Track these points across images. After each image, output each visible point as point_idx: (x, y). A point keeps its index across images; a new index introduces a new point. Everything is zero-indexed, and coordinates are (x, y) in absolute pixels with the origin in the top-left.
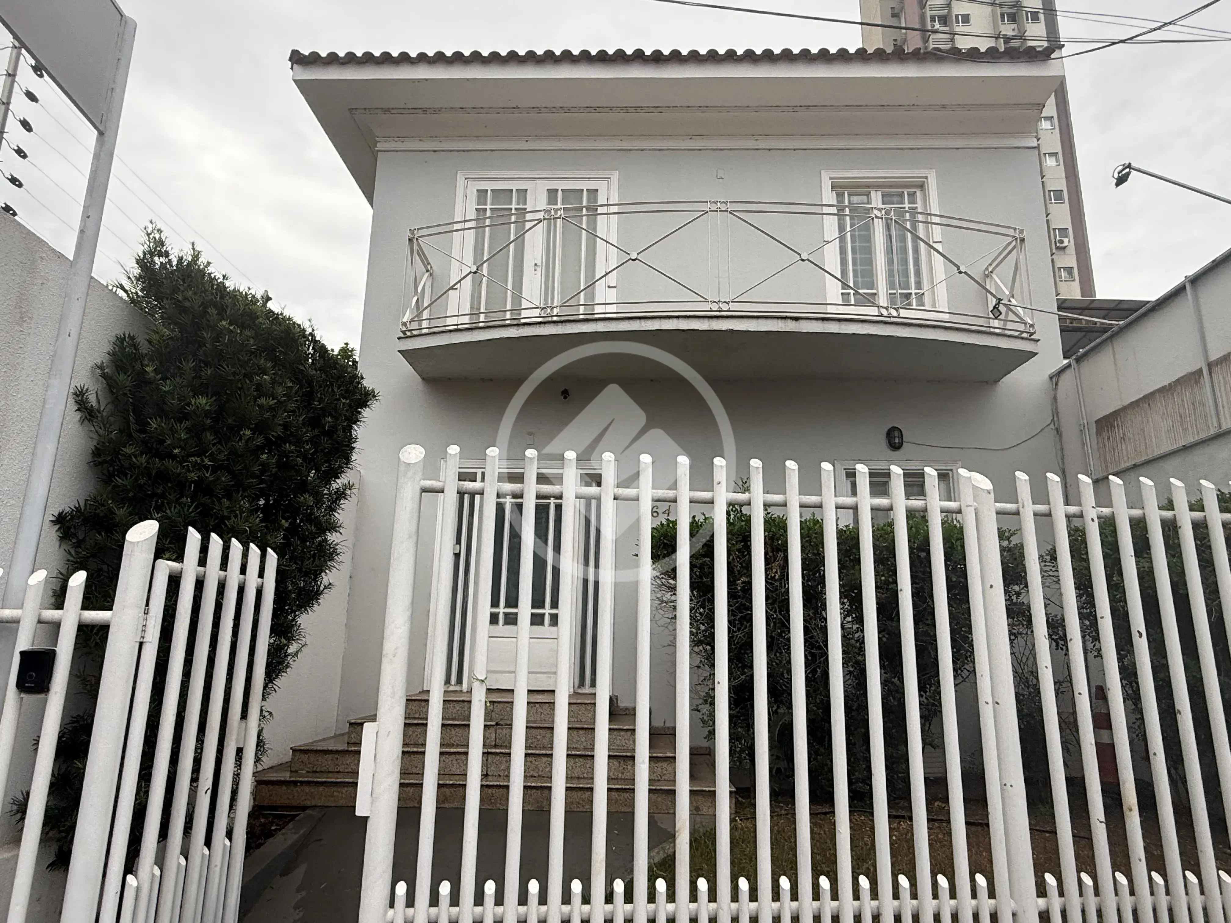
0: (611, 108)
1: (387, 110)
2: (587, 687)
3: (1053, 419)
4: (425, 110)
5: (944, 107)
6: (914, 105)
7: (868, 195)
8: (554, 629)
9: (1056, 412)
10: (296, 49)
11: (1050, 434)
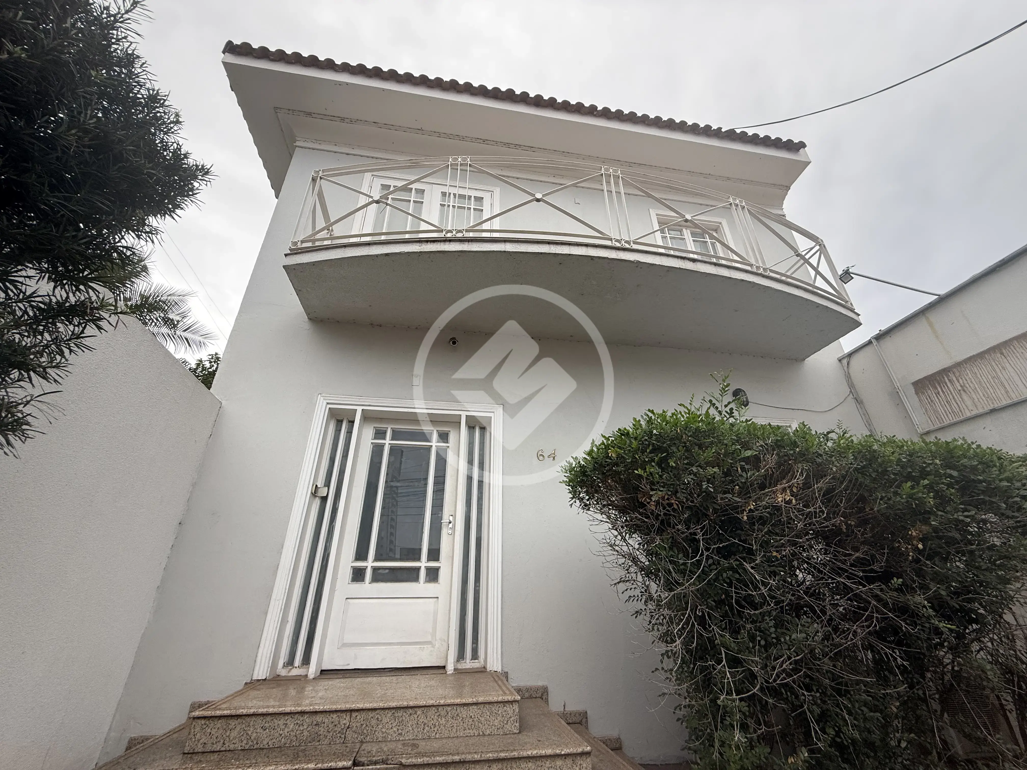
0: (497, 142)
1: (309, 114)
2: (468, 661)
3: (851, 391)
4: (343, 119)
5: (728, 179)
6: (709, 174)
7: (681, 231)
8: (432, 585)
9: (851, 385)
10: (231, 40)
11: (850, 400)
